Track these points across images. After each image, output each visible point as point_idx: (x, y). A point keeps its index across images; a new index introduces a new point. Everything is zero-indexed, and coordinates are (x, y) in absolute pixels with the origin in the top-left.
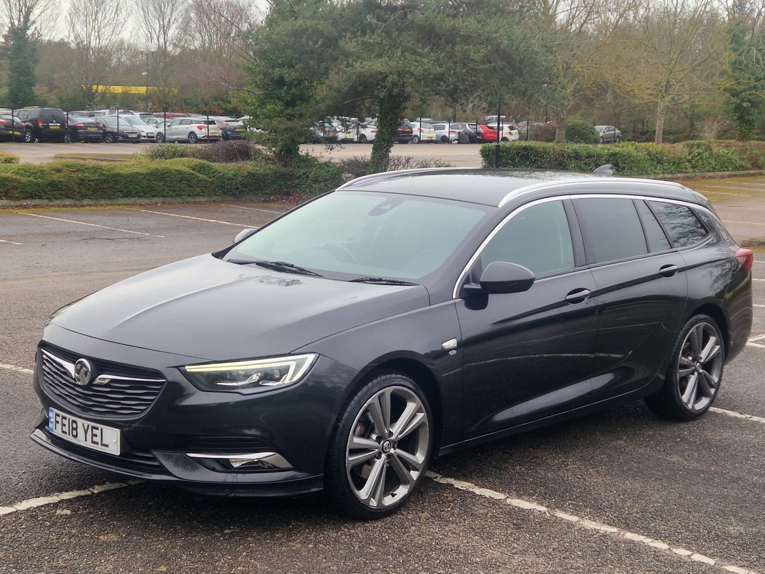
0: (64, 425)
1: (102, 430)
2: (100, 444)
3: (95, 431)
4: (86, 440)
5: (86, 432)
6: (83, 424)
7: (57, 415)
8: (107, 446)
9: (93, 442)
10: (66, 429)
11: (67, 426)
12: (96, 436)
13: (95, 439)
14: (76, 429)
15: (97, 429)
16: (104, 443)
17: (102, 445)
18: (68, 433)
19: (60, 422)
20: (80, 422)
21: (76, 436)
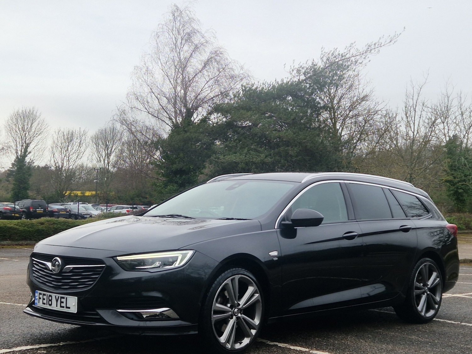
0: (44, 299)
1: (66, 298)
2: (65, 307)
3: (63, 300)
4: (57, 306)
5: (57, 301)
6: (56, 297)
7: (40, 294)
8: (69, 308)
9: (61, 307)
10: (45, 301)
11: (46, 299)
12: (63, 302)
13: (62, 305)
14: (51, 300)
15: (64, 298)
16: (67, 306)
17: (67, 307)
18: (46, 304)
19: (42, 298)
20: (53, 295)
21: (50, 305)
